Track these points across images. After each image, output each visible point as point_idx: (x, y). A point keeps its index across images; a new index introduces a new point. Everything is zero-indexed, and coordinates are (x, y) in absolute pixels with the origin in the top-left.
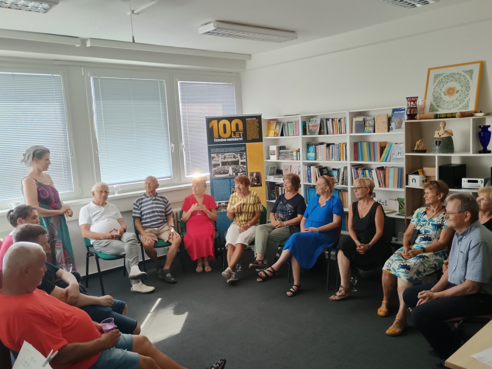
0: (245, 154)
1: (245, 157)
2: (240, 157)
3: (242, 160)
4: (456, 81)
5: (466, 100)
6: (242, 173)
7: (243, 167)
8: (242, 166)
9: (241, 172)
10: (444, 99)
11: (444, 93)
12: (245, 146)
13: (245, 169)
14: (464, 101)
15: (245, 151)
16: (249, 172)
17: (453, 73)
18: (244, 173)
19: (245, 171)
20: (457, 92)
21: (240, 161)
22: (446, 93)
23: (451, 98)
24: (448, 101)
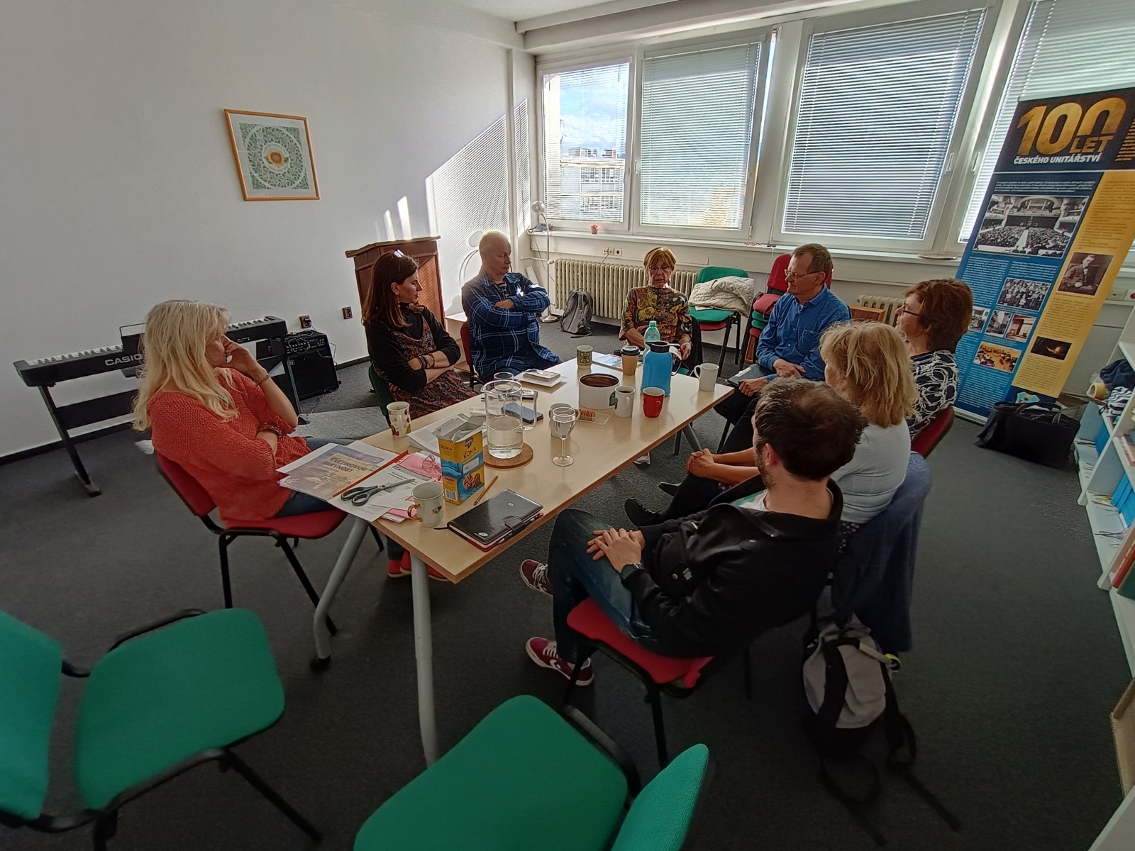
4: (279, 142)
5: (302, 175)
10: (270, 169)
11: (267, 158)
14: (299, 176)
17: (270, 128)
20: (286, 160)
22: (271, 161)
23: (280, 169)
24: (277, 172)
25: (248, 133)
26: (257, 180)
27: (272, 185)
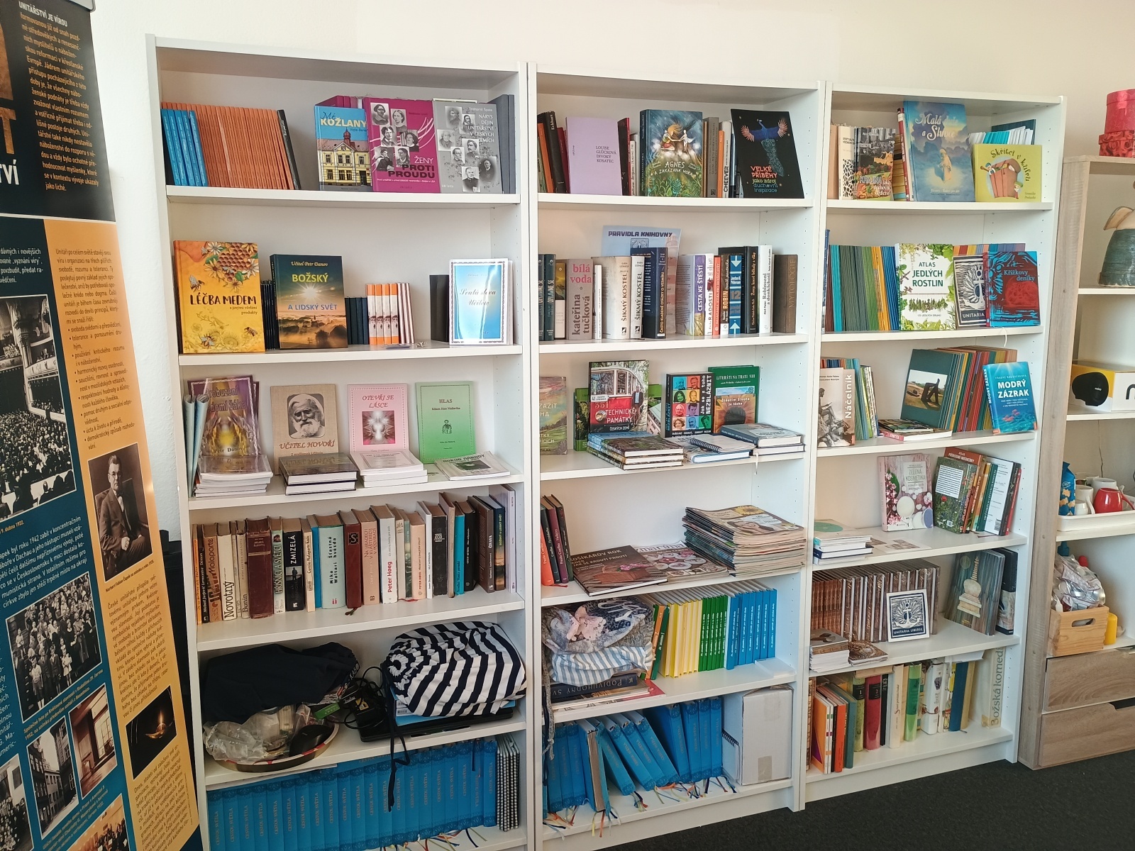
0: (46, 307)
1: (51, 337)
2: (23, 341)
3: (34, 362)
6: (51, 482)
7: (52, 422)
8: (42, 413)
9: (46, 474)
12: (36, 235)
13: (65, 439)
15: (43, 282)
16: (86, 457)
18: (63, 475)
19: (65, 456)
21: (29, 372)
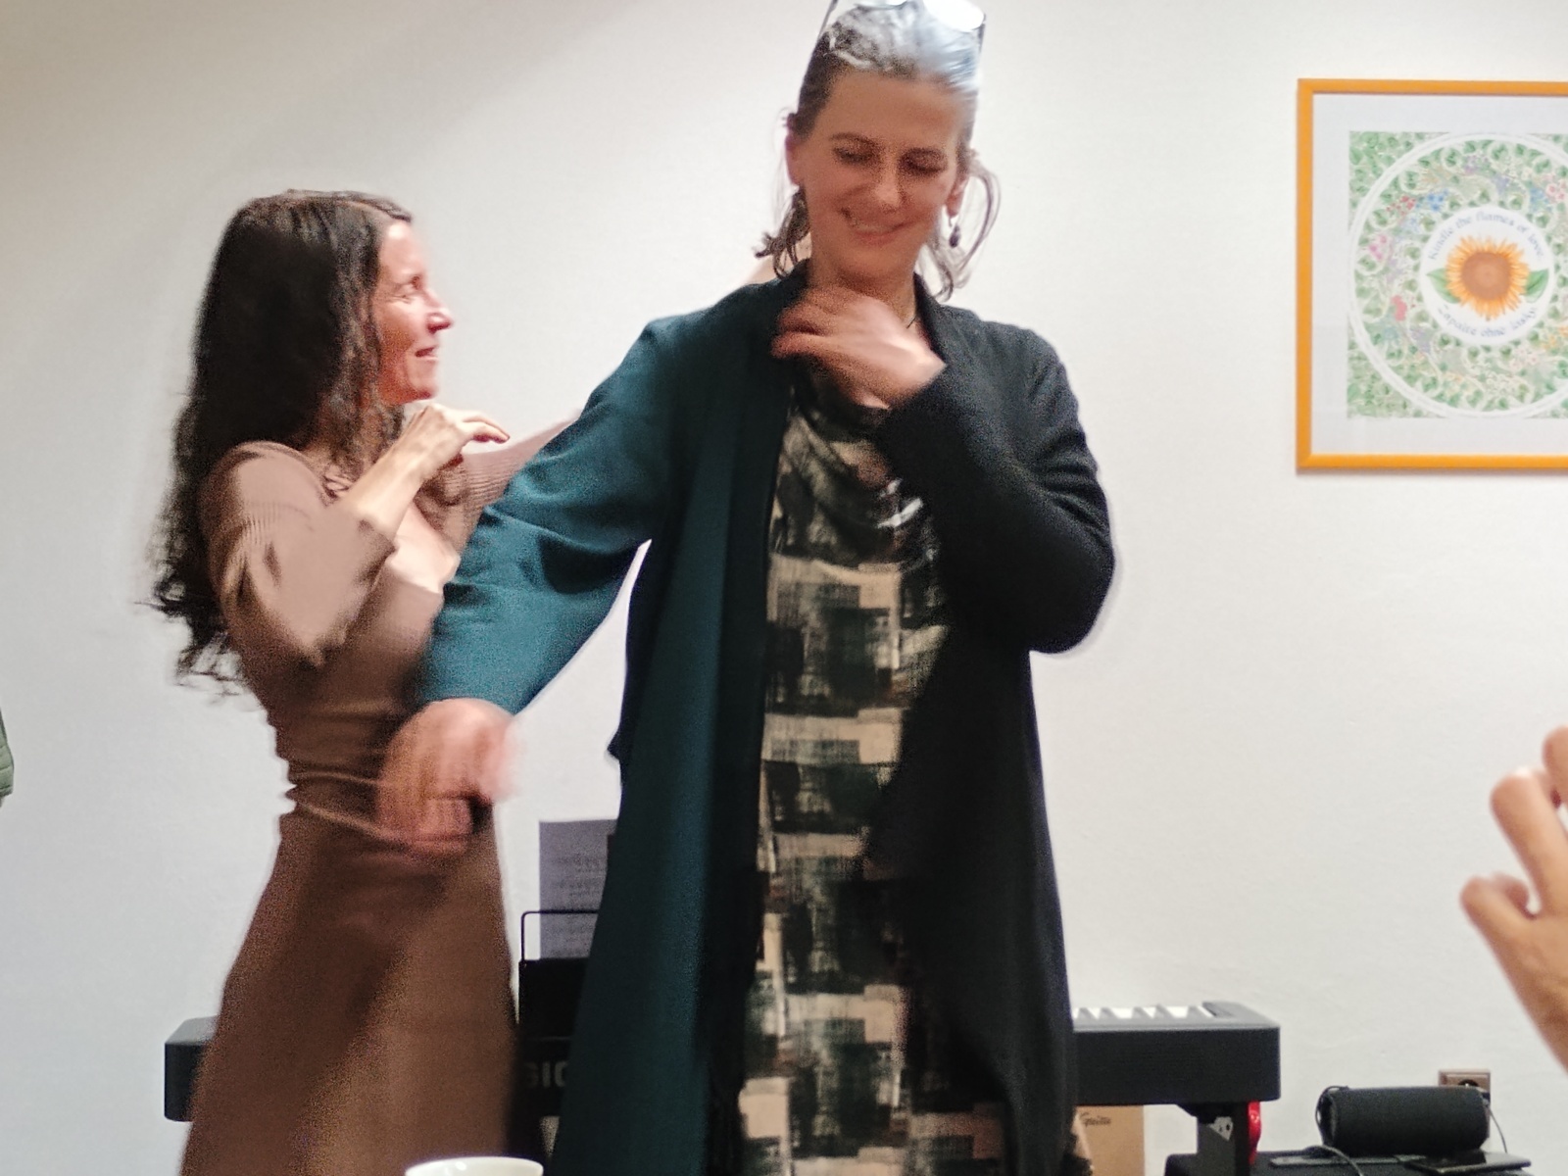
4: (1517, 203)
10: (1447, 328)
11: (1440, 278)
17: (1487, 143)
20: (1534, 285)
22: (1457, 288)
23: (1494, 324)
24: (1478, 341)
25: (1378, 174)
26: (1375, 377)
27: (1440, 398)
